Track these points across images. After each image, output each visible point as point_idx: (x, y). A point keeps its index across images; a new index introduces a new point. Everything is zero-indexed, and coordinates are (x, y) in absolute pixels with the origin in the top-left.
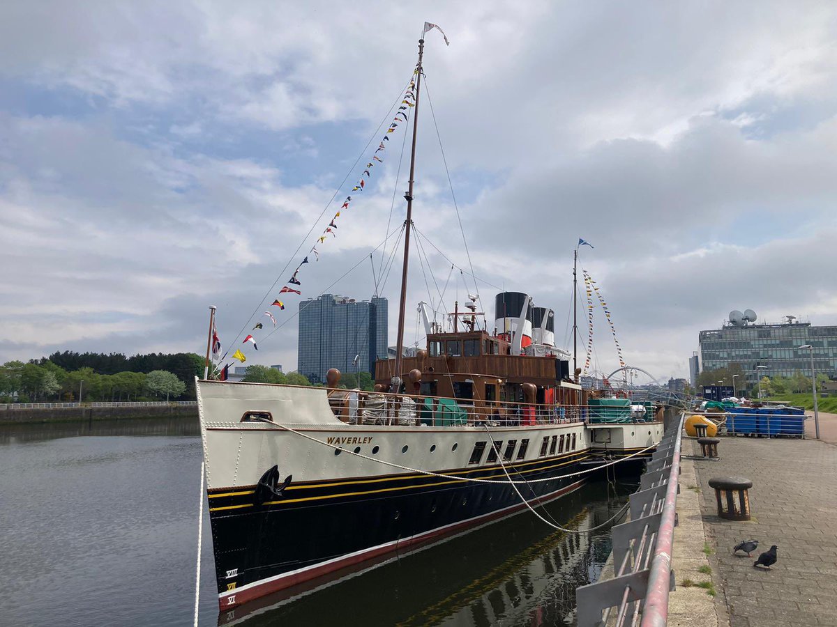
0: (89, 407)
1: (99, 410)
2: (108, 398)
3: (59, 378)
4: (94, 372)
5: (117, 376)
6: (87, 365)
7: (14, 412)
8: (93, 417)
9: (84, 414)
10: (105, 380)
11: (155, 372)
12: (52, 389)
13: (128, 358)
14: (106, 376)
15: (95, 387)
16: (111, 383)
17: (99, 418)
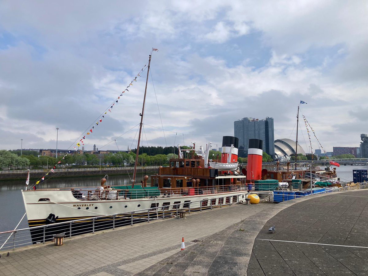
0: (145, 168)
1: (148, 169)
2: (152, 164)
3: (134, 158)
4: (147, 155)
5: (155, 156)
6: (144, 152)
7: (119, 171)
8: (146, 172)
9: (143, 171)
10: (151, 158)
11: (170, 154)
12: (132, 162)
13: (164, 148)
14: (151, 156)
15: (147, 160)
16: (153, 159)
17: (148, 172)
